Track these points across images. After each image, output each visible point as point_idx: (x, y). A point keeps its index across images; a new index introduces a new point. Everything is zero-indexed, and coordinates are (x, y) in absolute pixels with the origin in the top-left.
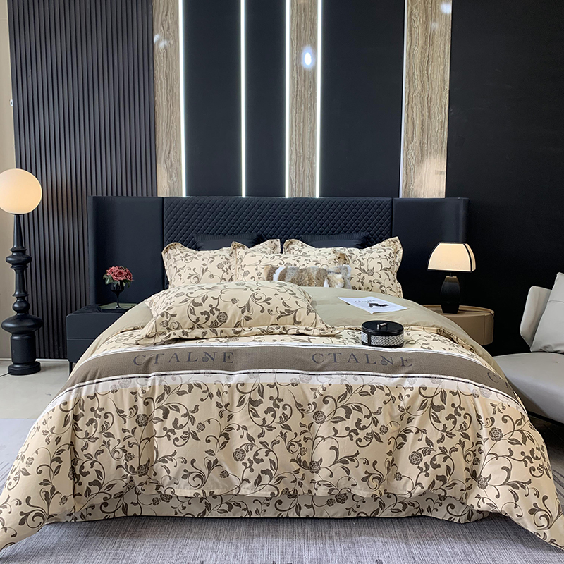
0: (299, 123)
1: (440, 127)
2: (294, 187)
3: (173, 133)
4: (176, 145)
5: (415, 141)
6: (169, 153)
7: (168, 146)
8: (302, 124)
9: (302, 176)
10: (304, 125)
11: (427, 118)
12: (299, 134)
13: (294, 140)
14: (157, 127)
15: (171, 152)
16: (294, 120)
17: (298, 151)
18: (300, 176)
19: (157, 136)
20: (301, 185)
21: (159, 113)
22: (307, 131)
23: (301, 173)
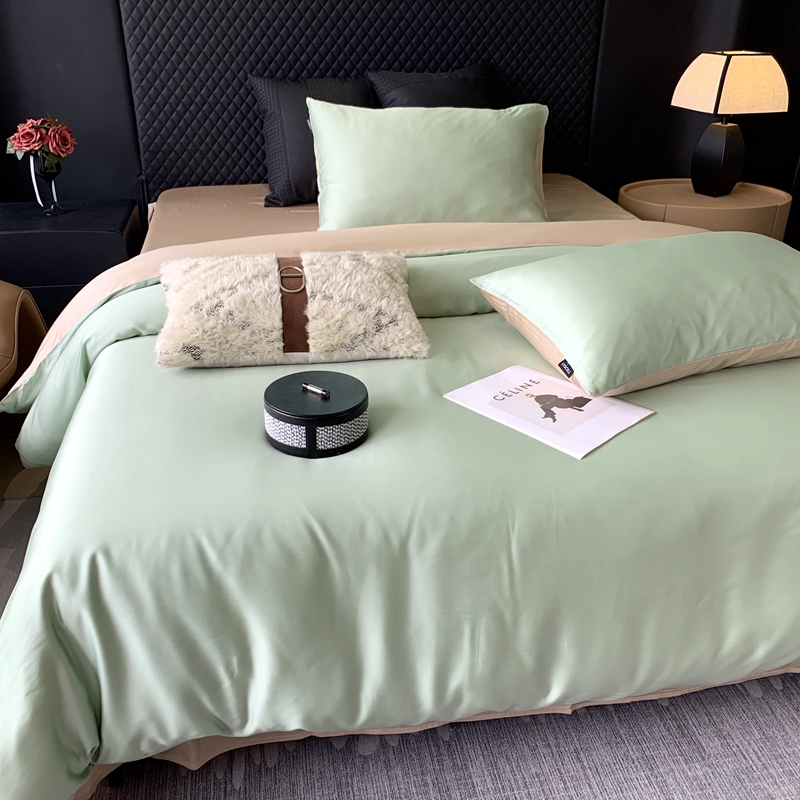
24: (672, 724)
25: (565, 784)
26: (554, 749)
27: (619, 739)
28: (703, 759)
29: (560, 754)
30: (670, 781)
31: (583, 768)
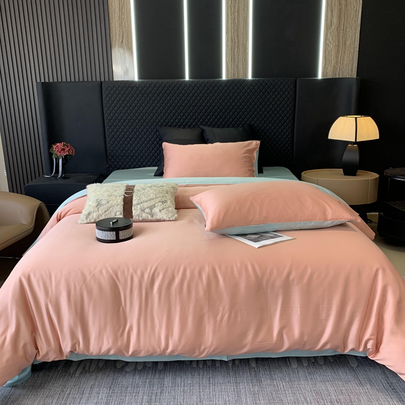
0: (234, 13)
1: (354, 14)
2: (230, 69)
3: (125, 24)
4: (128, 35)
5: (333, 27)
6: (122, 42)
7: (121, 35)
8: (236, 14)
9: (236, 60)
10: (238, 15)
11: (344, 6)
12: (234, 23)
13: (230, 28)
14: (111, 19)
15: (124, 41)
16: (230, 9)
17: (233, 37)
18: (235, 60)
19: (111, 27)
20: (236, 68)
21: (112, 6)
22: (241, 19)
23: (236, 57)
24: (253, 374)
25: (200, 387)
26: (201, 376)
27: (228, 376)
28: (260, 385)
29: (203, 378)
30: (243, 391)
31: (210, 383)
